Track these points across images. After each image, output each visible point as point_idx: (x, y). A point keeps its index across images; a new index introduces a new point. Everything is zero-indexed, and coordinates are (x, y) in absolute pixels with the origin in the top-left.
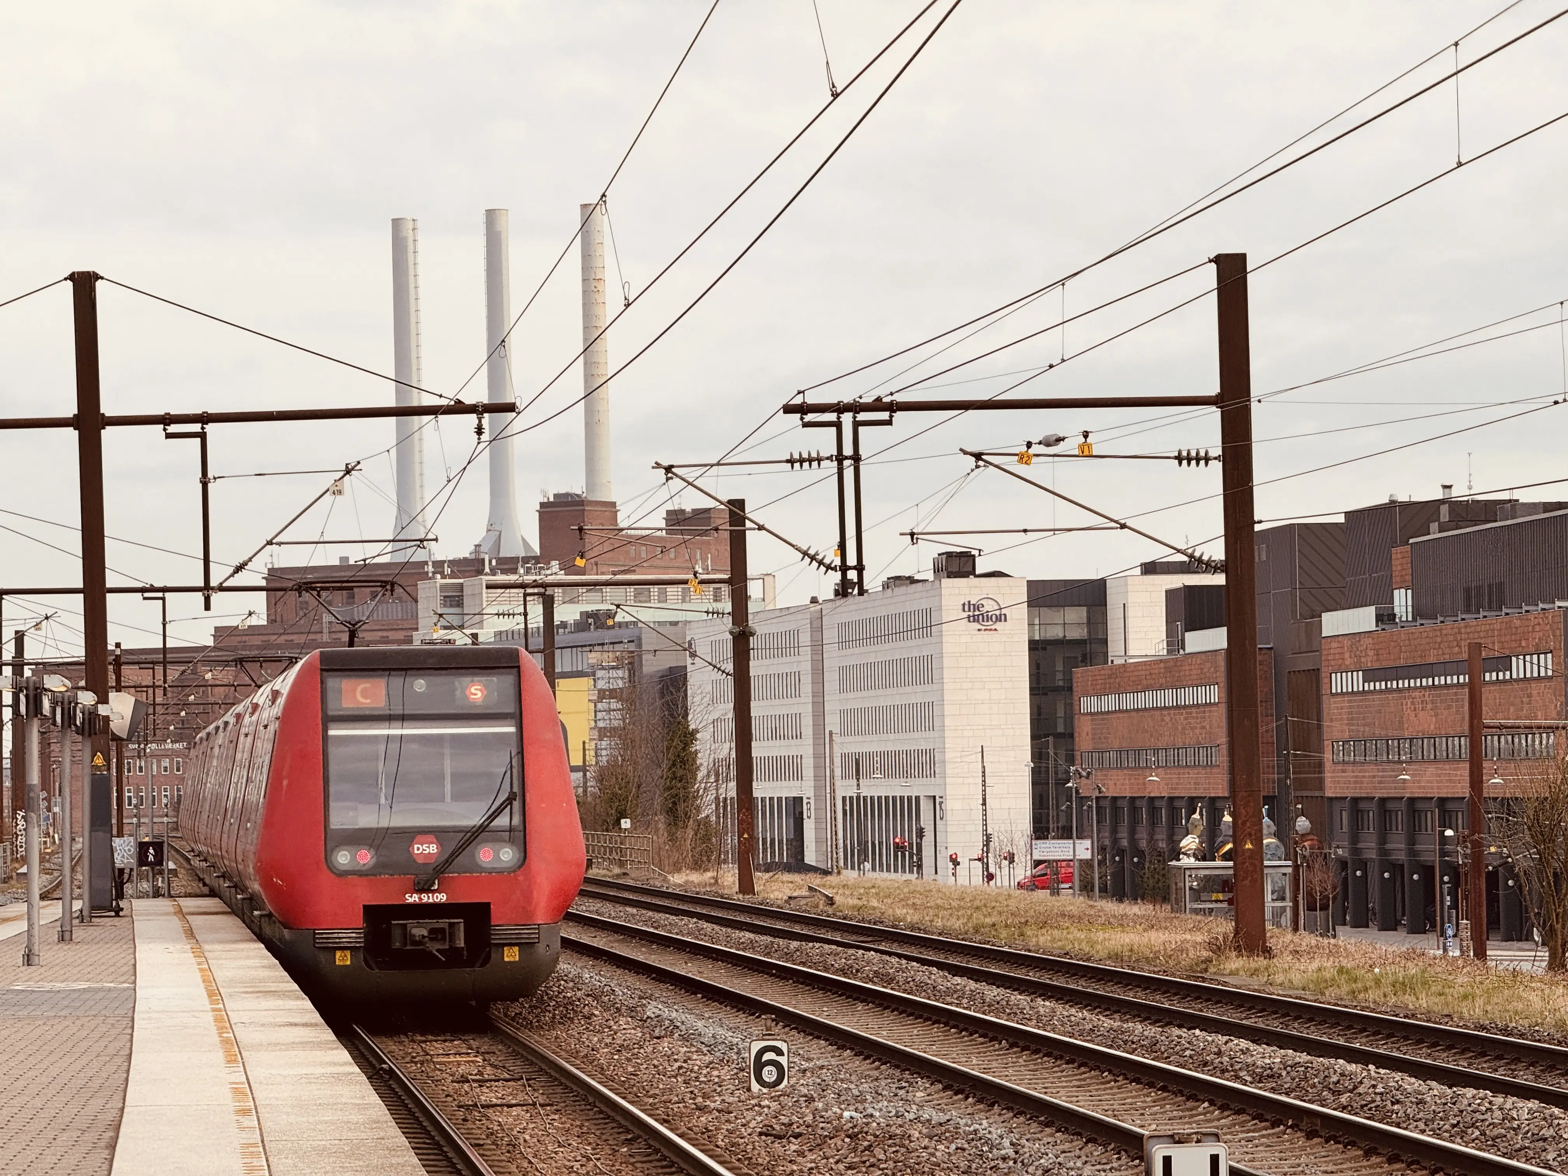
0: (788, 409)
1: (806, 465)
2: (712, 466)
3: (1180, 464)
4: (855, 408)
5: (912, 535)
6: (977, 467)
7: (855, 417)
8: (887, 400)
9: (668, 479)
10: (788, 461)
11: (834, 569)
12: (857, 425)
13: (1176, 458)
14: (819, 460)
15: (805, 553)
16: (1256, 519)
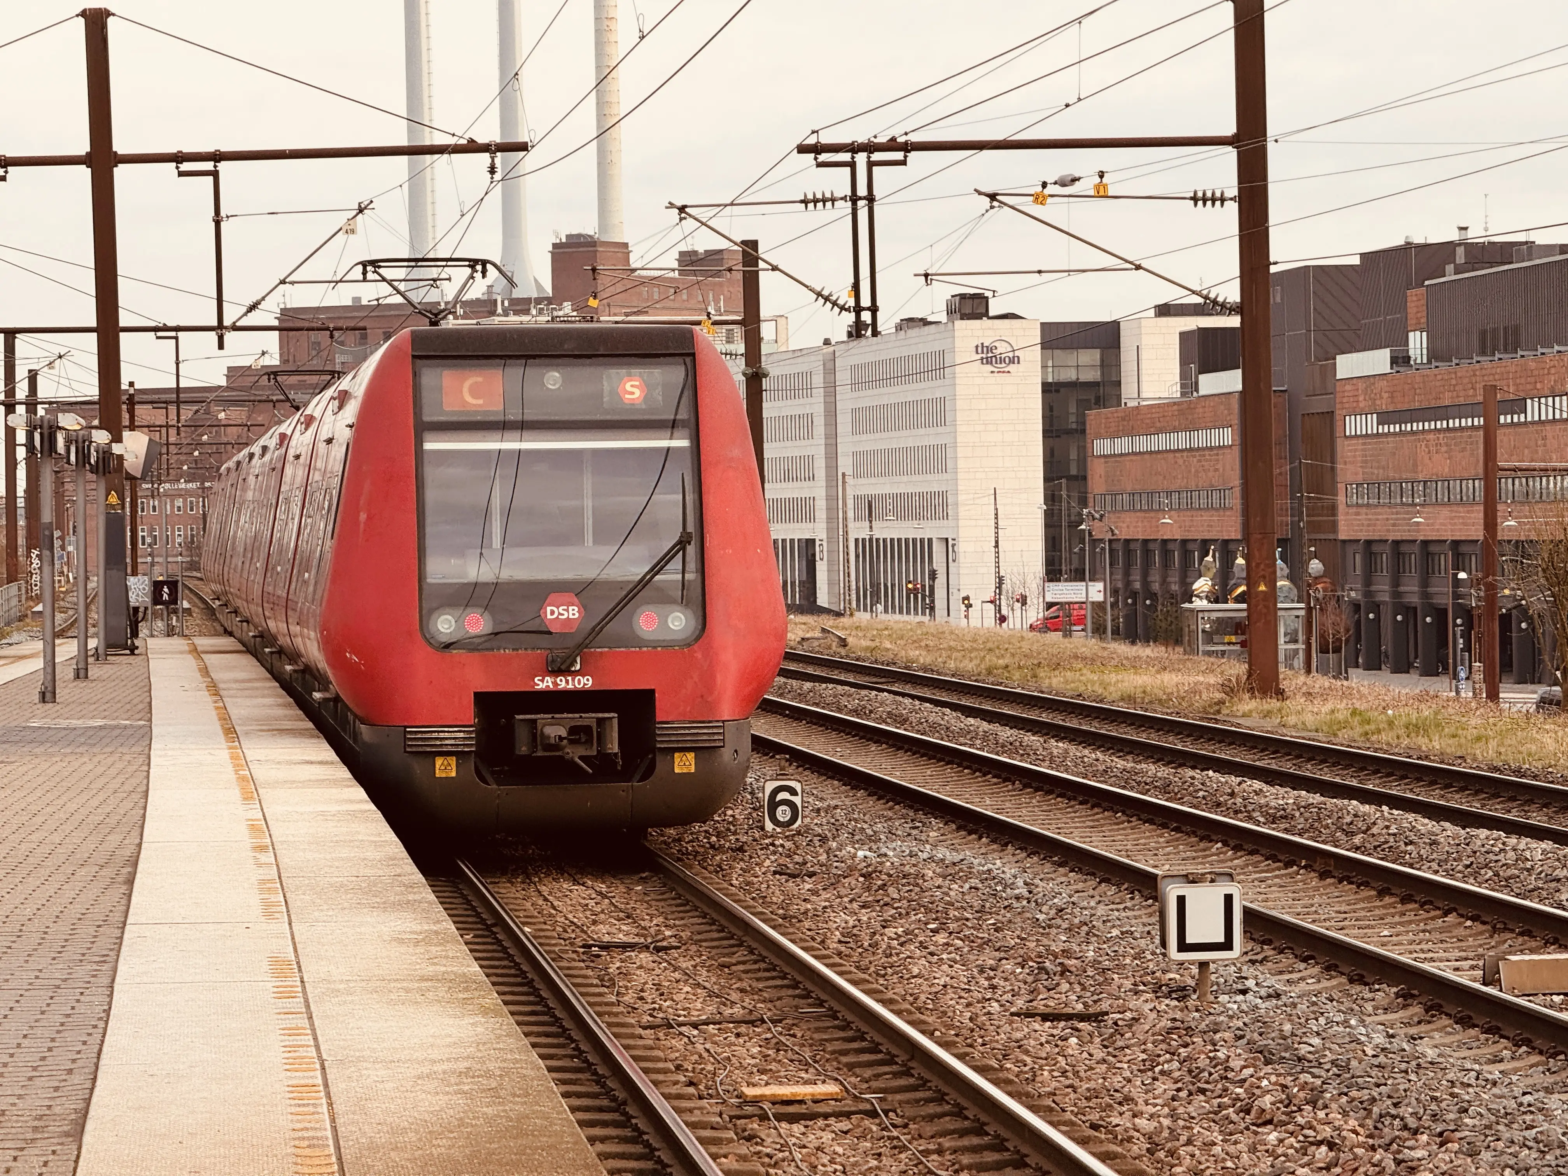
0: (802, 149)
1: (820, 205)
2: (726, 206)
3: (1196, 205)
4: (870, 148)
5: (926, 275)
6: (992, 207)
7: (869, 157)
8: (900, 140)
9: (681, 219)
10: (802, 202)
11: (848, 310)
12: (871, 165)
13: (1191, 198)
14: (833, 200)
15: (819, 294)
16: (1272, 260)
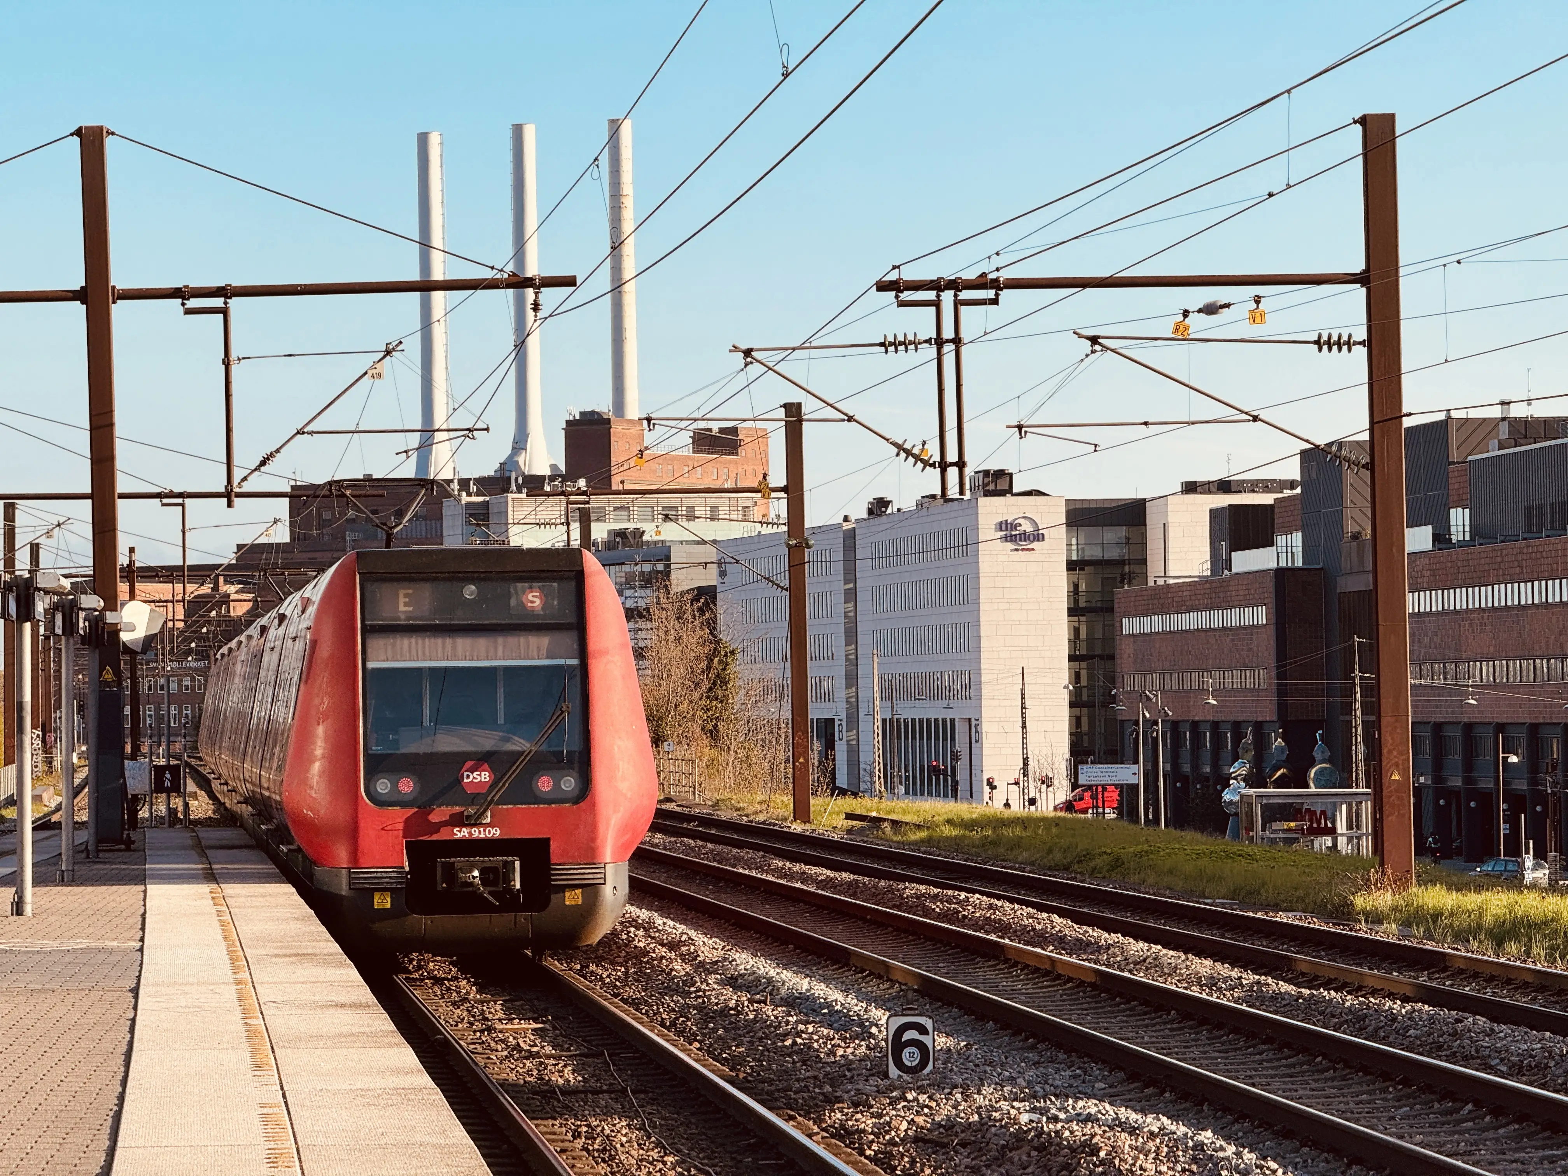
0: (882, 286)
1: (902, 348)
2: (794, 349)
3: (1320, 349)
4: (955, 285)
5: (1020, 427)
6: (1093, 352)
7: (956, 296)
8: (991, 276)
9: (746, 365)
10: (882, 345)
11: (933, 465)
12: (957, 304)
13: (1315, 342)
14: (916, 343)
15: (900, 447)
16: (1405, 411)
